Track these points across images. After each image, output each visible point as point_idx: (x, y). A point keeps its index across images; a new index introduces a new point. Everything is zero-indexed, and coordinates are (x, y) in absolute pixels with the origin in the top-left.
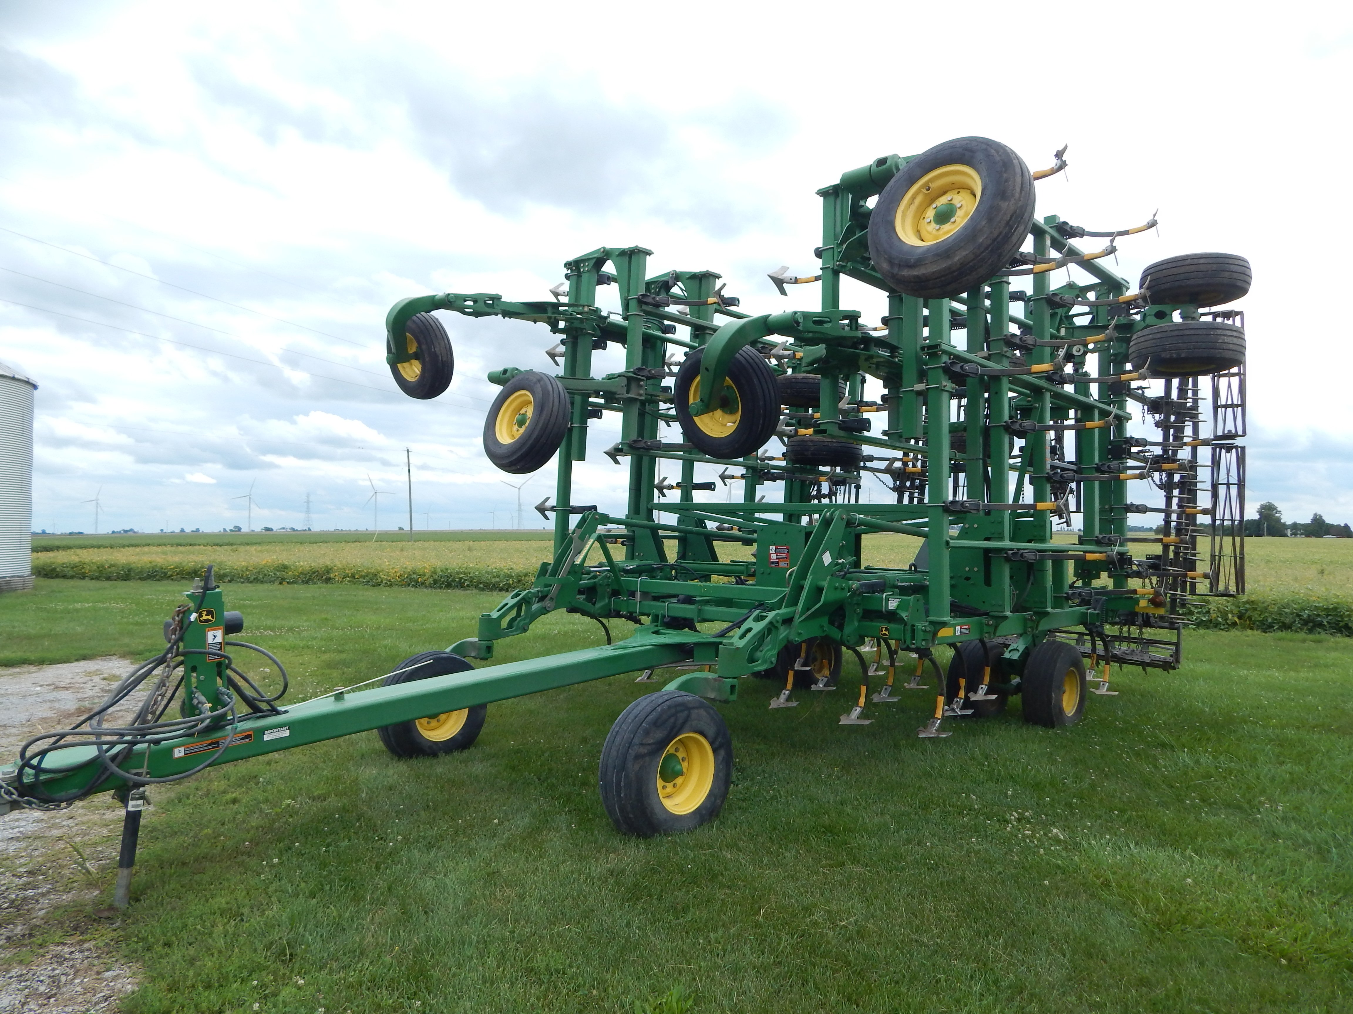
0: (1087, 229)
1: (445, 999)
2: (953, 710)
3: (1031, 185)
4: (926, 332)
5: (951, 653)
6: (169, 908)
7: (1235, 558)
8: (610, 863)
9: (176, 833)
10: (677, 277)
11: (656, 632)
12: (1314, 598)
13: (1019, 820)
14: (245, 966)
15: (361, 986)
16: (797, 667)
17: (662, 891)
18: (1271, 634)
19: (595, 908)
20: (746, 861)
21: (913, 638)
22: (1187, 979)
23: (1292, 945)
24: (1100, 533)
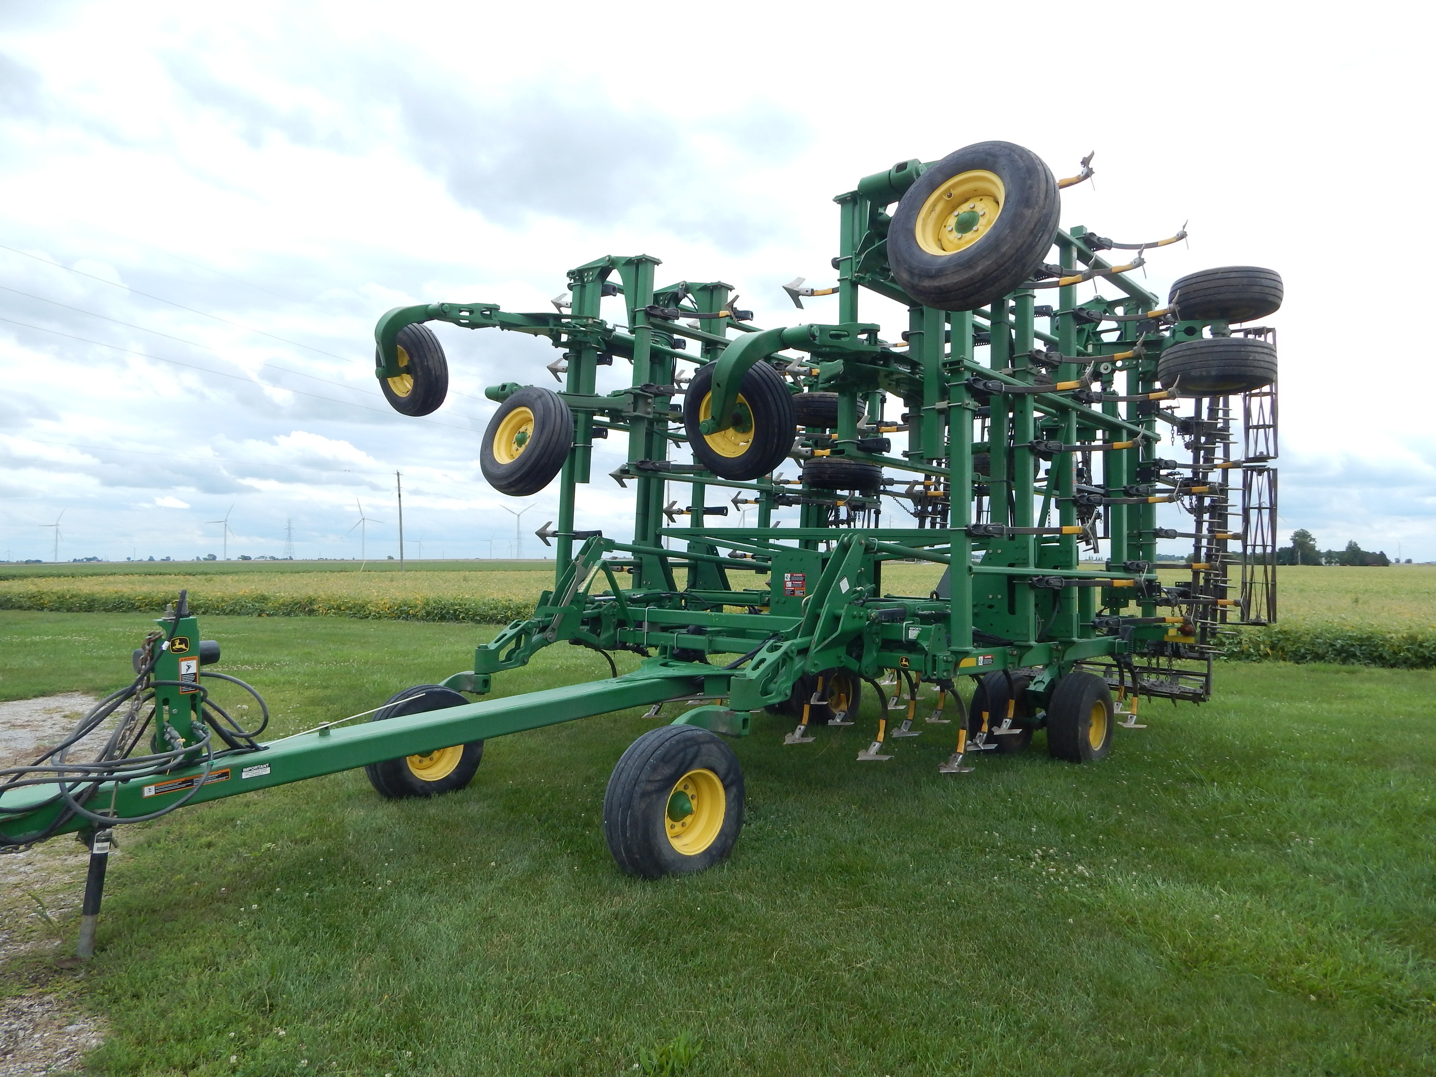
0: (1115, 241)
1: (438, 1048)
2: (976, 745)
3: (1056, 192)
4: (948, 348)
5: (973, 686)
6: (138, 956)
7: (1267, 584)
8: (615, 906)
9: (145, 879)
10: (687, 288)
11: (665, 665)
12: (1348, 628)
13: (1043, 858)
14: (221, 1018)
15: (347, 1036)
16: (813, 701)
17: (669, 934)
18: (1303, 665)
19: (598, 952)
20: (759, 902)
21: (934, 669)
22: (1214, 1017)
23: (1322, 981)
24: (1128, 559)
